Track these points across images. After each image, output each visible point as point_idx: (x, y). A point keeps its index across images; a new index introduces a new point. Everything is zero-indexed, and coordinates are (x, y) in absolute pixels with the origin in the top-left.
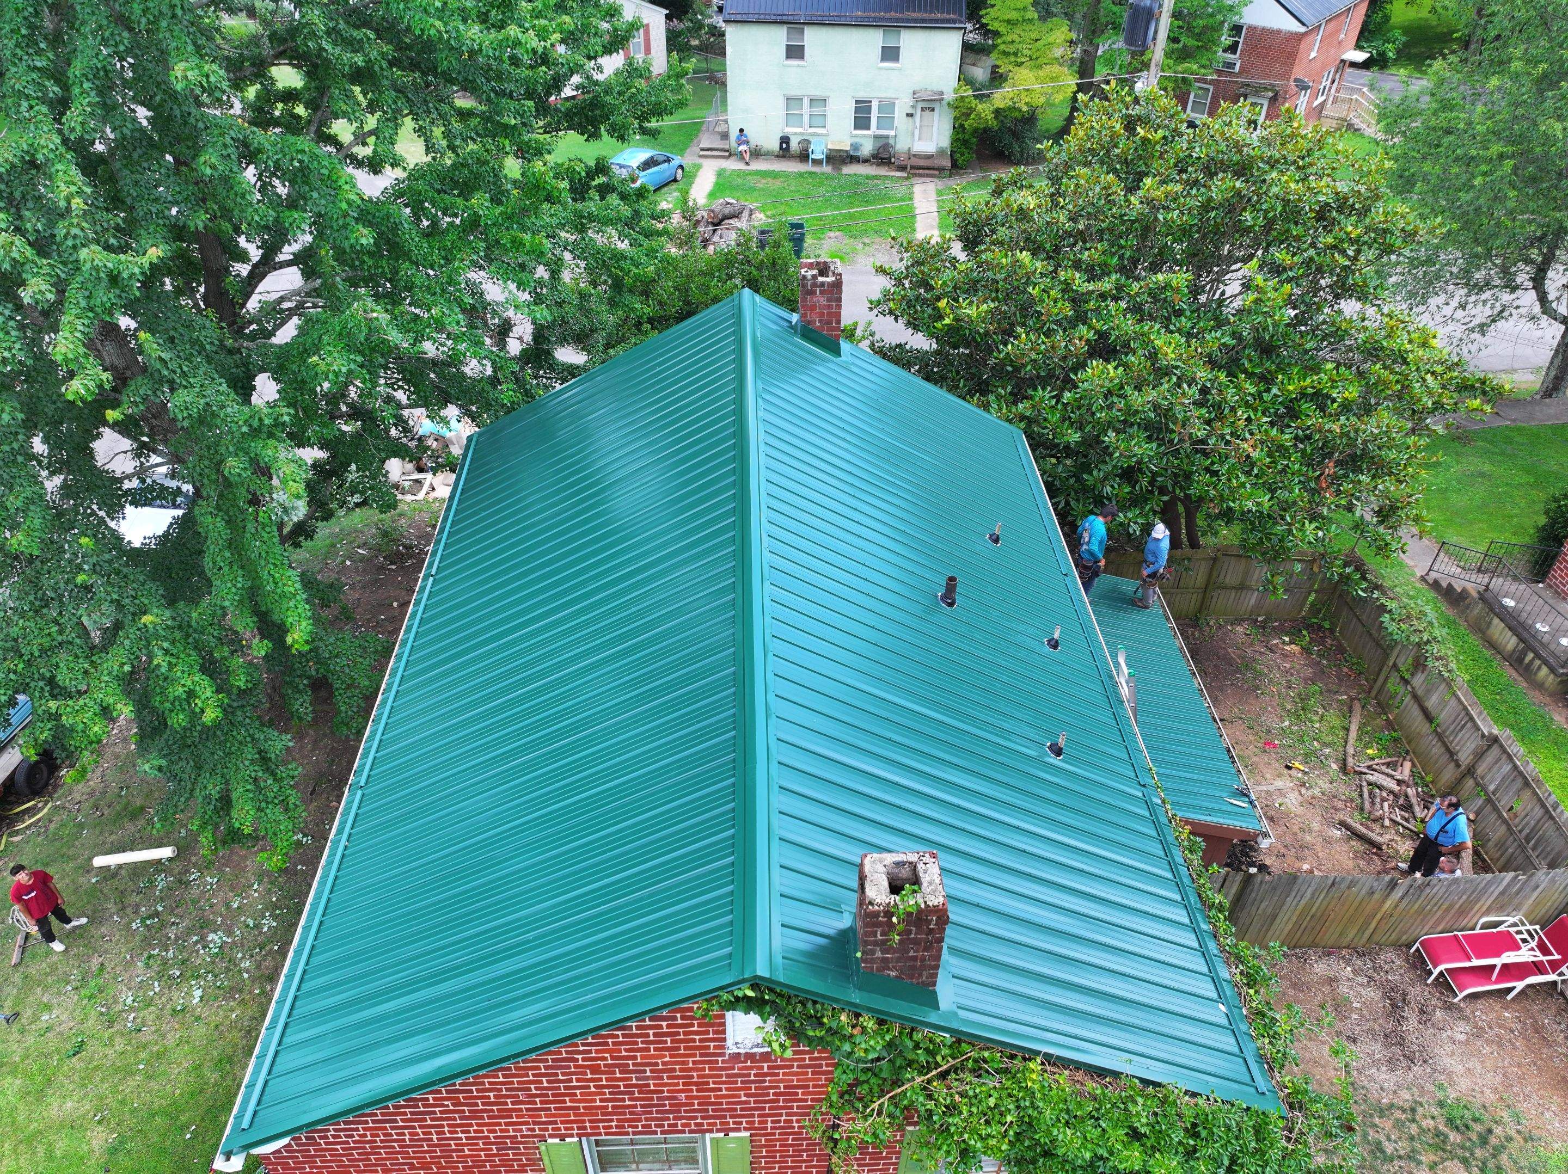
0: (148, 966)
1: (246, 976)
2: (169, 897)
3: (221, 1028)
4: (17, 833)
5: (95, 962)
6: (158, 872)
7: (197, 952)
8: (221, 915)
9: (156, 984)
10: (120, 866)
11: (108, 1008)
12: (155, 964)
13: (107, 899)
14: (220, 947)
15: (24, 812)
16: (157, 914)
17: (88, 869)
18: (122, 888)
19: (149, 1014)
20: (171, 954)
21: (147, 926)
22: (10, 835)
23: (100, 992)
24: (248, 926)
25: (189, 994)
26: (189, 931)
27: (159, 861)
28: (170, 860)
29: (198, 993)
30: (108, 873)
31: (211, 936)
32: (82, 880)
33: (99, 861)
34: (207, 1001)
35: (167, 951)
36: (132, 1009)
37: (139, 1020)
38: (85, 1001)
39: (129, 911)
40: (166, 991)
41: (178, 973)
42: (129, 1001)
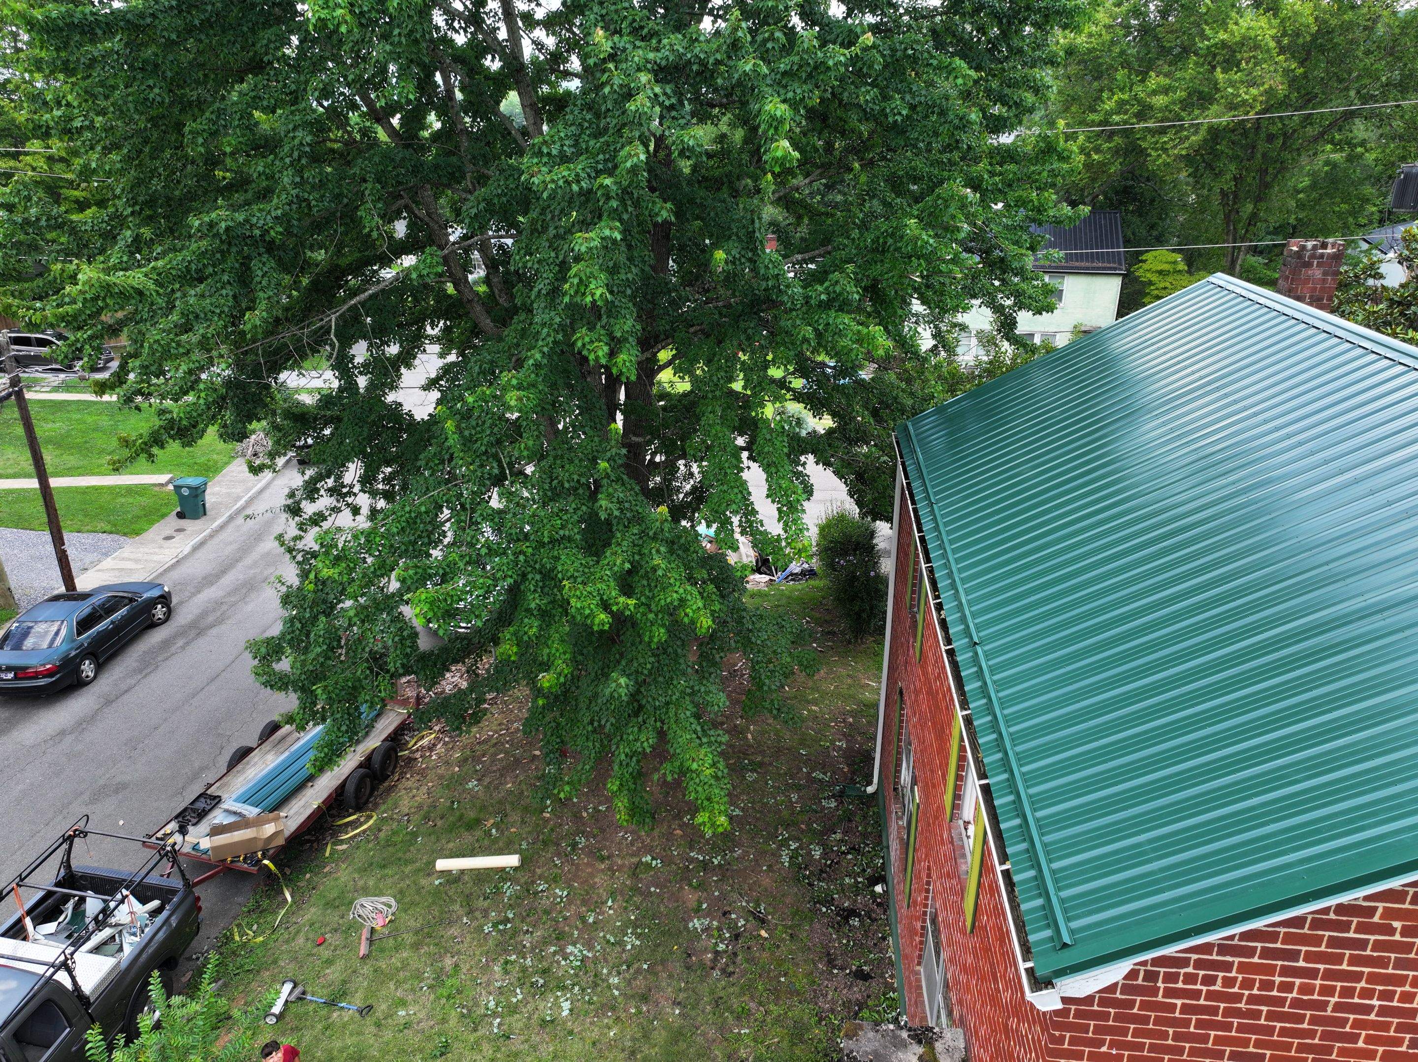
0: (506, 972)
1: (616, 993)
2: (519, 905)
3: (599, 1046)
4: (342, 842)
5: (448, 962)
6: (505, 880)
7: (558, 962)
8: (577, 929)
9: (518, 991)
10: (462, 872)
11: (469, 1011)
12: (515, 971)
13: (453, 901)
14: (582, 961)
15: (347, 824)
16: (507, 920)
17: (429, 869)
18: (467, 892)
19: (517, 1022)
20: (528, 962)
21: (500, 931)
22: (334, 844)
23: (459, 992)
24: (608, 941)
25: (557, 1005)
26: (545, 942)
27: (503, 869)
28: (516, 869)
29: (566, 1005)
30: (453, 878)
31: (570, 949)
32: (423, 882)
33: (442, 864)
34: (578, 1016)
35: (525, 958)
36: (495, 1014)
37: (505, 1027)
38: (444, 1001)
39: (478, 914)
40: (530, 999)
41: (541, 981)
42: (492, 1005)
